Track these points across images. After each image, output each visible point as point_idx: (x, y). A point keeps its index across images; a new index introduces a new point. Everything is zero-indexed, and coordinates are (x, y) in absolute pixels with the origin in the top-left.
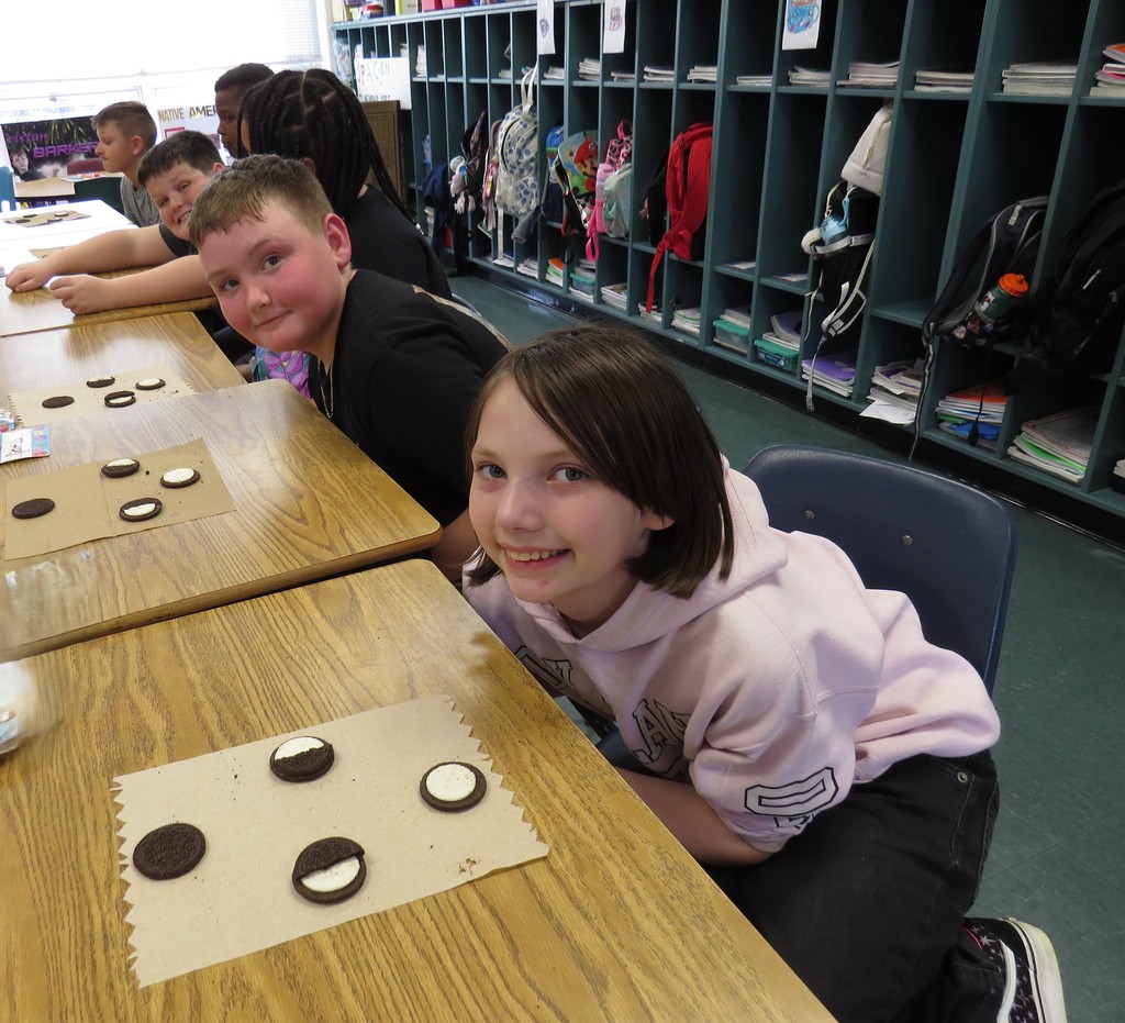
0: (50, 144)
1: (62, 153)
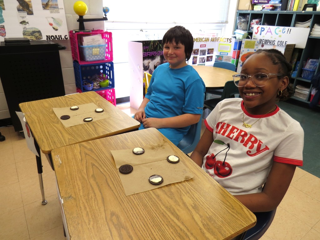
0: (149, 51)
1: (152, 55)
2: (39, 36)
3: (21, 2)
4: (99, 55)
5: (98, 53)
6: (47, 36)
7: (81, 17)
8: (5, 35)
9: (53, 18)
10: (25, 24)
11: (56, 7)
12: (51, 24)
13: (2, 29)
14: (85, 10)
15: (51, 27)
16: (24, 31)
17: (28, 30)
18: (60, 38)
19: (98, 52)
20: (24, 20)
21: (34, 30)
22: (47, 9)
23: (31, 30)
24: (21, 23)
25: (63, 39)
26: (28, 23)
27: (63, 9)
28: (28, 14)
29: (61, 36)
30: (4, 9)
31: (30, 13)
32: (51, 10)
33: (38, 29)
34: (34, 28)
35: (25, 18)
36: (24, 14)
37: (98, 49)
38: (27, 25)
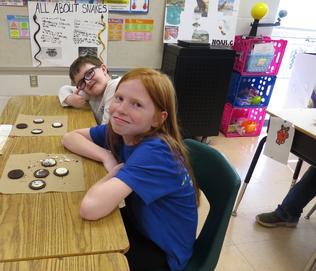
2: (206, 39)
3: (199, 3)
4: (263, 66)
5: (263, 64)
6: (213, 40)
7: (257, 21)
8: (177, 37)
9: (224, 21)
10: (197, 26)
11: (230, 9)
12: (220, 28)
13: (176, 30)
14: (265, 13)
15: (220, 31)
16: (194, 33)
17: (197, 33)
18: (225, 43)
19: (264, 62)
20: (197, 21)
21: (202, 33)
22: (221, 11)
23: (200, 33)
24: (194, 25)
25: (228, 45)
26: (199, 25)
27: (237, 11)
28: (202, 16)
29: (227, 41)
30: (183, 10)
31: (205, 15)
32: (225, 12)
33: (206, 32)
34: (204, 31)
35: (198, 19)
36: (199, 15)
37: (265, 60)
38: (199, 27)
